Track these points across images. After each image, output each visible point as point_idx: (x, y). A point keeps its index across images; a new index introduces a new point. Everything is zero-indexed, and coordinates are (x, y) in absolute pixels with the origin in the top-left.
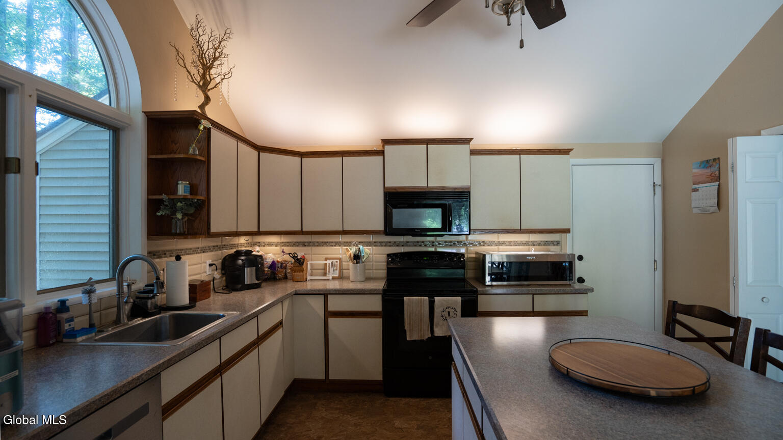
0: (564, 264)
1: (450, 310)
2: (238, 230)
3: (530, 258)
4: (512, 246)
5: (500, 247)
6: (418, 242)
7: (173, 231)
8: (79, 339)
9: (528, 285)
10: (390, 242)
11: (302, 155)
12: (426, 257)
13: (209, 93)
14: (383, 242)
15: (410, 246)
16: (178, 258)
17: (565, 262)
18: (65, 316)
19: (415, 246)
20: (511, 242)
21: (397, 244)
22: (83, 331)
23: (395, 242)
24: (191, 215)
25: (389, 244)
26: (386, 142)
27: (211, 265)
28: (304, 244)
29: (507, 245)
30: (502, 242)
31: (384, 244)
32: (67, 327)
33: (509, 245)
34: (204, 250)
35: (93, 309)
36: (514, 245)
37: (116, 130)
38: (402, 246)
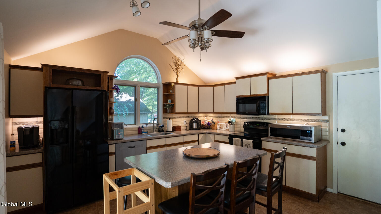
0: (308, 132)
1: (248, 145)
2: (188, 112)
3: (289, 127)
4: (299, 121)
5: (293, 121)
6: (256, 118)
7: (167, 112)
8: (144, 133)
9: (288, 140)
10: (246, 117)
11: (214, 86)
12: (258, 124)
13: (178, 74)
14: (244, 117)
15: (254, 119)
16: (170, 119)
17: (308, 131)
18: (142, 129)
19: (255, 119)
20: (299, 119)
21: (249, 118)
22: (145, 132)
23: (248, 117)
24: (171, 108)
25: (246, 118)
26: (237, 78)
27: (185, 122)
28: (219, 117)
29: (296, 121)
30: (294, 119)
31: (244, 118)
32: (143, 131)
33: (298, 121)
34: (183, 117)
35: (148, 129)
36: (300, 121)
37: (158, 88)
38: (251, 119)
